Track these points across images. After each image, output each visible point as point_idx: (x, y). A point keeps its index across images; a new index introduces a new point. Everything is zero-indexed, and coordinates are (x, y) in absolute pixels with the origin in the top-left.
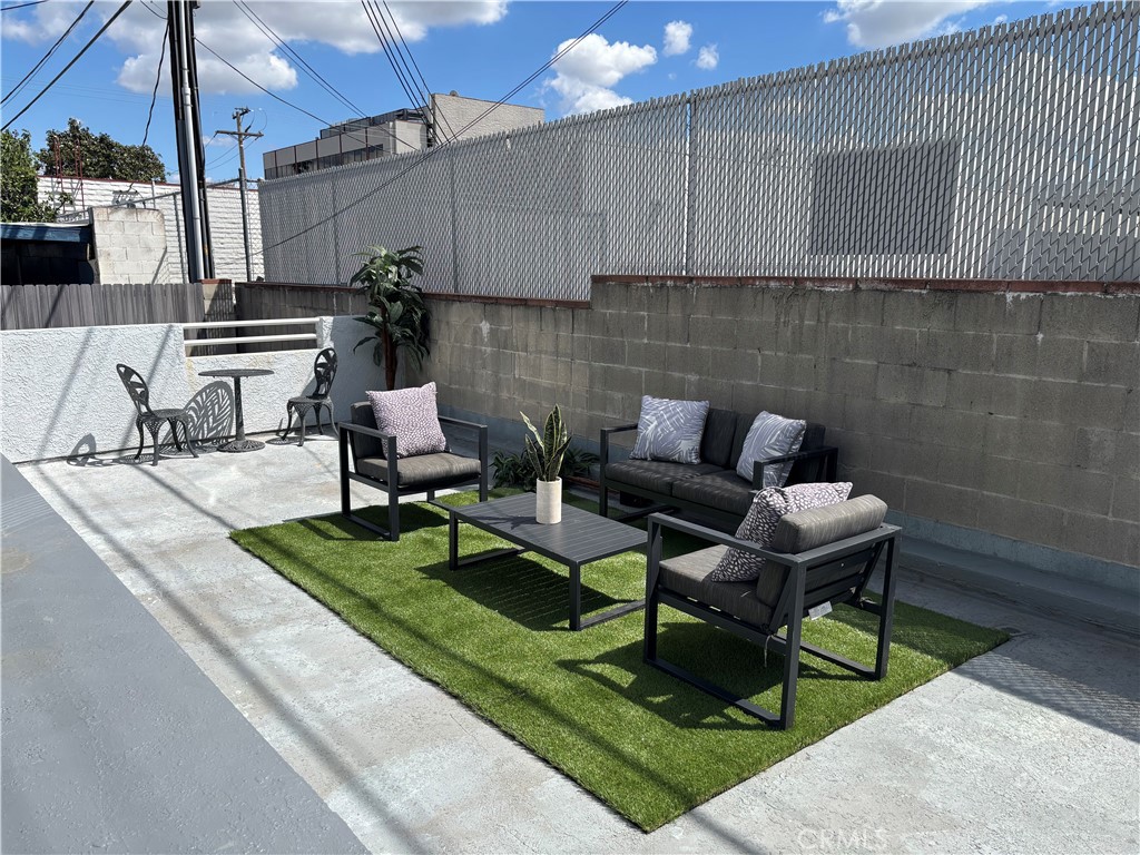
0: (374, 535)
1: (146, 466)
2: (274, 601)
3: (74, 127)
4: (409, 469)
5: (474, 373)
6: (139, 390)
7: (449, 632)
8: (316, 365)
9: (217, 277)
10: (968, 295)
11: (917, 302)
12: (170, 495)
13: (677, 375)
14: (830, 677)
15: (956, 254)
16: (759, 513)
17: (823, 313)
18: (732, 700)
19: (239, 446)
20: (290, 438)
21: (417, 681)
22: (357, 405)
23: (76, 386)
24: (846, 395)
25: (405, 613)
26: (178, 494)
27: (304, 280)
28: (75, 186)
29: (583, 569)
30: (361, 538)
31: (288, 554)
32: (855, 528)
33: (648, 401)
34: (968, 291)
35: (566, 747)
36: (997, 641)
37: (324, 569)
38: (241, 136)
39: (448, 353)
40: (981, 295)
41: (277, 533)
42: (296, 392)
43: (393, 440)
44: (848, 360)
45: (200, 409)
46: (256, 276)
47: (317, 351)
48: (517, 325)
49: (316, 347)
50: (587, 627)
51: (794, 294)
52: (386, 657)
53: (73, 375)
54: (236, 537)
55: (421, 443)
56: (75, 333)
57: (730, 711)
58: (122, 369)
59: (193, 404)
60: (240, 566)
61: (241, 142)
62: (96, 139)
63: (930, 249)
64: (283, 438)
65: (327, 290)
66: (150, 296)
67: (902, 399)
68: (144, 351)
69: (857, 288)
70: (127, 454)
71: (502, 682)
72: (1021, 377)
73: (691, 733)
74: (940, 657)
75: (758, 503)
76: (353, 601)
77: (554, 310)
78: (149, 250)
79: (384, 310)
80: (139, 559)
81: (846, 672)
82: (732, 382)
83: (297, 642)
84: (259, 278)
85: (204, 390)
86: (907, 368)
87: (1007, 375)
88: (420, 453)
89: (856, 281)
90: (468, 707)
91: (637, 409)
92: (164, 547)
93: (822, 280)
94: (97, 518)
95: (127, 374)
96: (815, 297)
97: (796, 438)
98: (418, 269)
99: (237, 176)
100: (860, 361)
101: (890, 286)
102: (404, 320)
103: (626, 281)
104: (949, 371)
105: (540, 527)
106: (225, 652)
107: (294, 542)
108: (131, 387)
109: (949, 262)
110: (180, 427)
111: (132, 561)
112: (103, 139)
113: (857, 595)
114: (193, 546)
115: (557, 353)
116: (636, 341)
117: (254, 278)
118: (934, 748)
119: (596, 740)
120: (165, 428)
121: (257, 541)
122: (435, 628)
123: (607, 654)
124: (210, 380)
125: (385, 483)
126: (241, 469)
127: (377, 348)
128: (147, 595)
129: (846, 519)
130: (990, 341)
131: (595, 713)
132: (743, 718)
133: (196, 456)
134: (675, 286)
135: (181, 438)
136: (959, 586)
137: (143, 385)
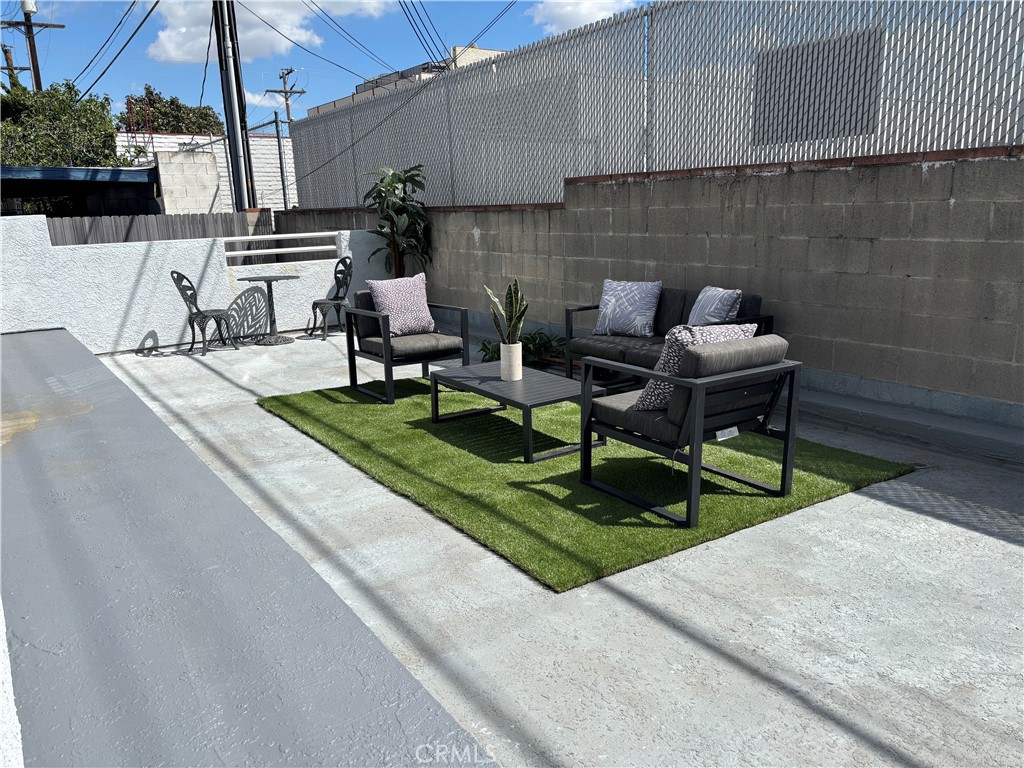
0: (374, 400)
1: (198, 356)
2: (286, 445)
3: (149, 92)
4: (401, 344)
5: (468, 275)
6: (189, 293)
7: (424, 463)
8: (336, 272)
9: (259, 207)
10: (888, 168)
11: (843, 178)
12: (214, 376)
13: (638, 262)
14: (741, 494)
15: (882, 133)
16: (669, 348)
17: (761, 196)
18: (648, 508)
19: (273, 340)
20: (316, 335)
21: (393, 496)
22: (359, 292)
23: (141, 291)
24: (781, 270)
25: (392, 451)
26: (220, 375)
27: (330, 205)
28: (146, 140)
29: (535, 411)
30: (364, 402)
31: (303, 413)
32: (755, 360)
33: (609, 283)
34: (888, 165)
35: (501, 535)
36: (901, 472)
37: (329, 422)
38: (287, 94)
39: (447, 259)
40: (899, 168)
41: (296, 400)
42: (322, 294)
43: (386, 318)
44: (783, 237)
45: (241, 310)
46: (292, 205)
47: (337, 260)
48: (505, 230)
49: (336, 257)
50: (538, 461)
51: (736, 181)
52: (371, 481)
53: (138, 281)
54: (262, 403)
55: (412, 324)
56: (138, 247)
57: (647, 515)
58: (175, 275)
59: (234, 306)
60: (262, 422)
61: (287, 99)
62: (167, 102)
63: (858, 131)
64: (311, 335)
65: (348, 211)
66: (204, 223)
67: (830, 269)
68: (194, 262)
69: (790, 171)
70: (183, 347)
71: (461, 495)
72: (936, 240)
73: (610, 529)
74: (844, 481)
75: (669, 339)
76: (350, 442)
77: (533, 212)
78: (205, 187)
79: (393, 224)
80: (184, 417)
81: (756, 491)
82: (685, 265)
83: (302, 471)
84: (294, 207)
85: (243, 294)
86: (834, 240)
87: (923, 239)
88: (412, 333)
89: (790, 164)
90: (430, 511)
91: (599, 292)
92: (204, 410)
93: (761, 167)
94: (156, 391)
95: (179, 278)
96: (754, 182)
97: (732, 306)
98: (421, 185)
99: (273, 118)
100: (794, 237)
101: (819, 166)
102: (410, 231)
103: (593, 181)
104: (872, 240)
105: (503, 383)
106: (244, 477)
107: (309, 406)
108: (183, 290)
109: (876, 141)
110: (224, 326)
111: (179, 418)
112: (173, 102)
113: (764, 423)
114: (227, 410)
115: (536, 251)
116: (603, 234)
117: (290, 206)
118: (819, 543)
119: (530, 532)
120: (211, 325)
121: (280, 406)
122: (414, 460)
123: (552, 477)
124: (247, 285)
125: (382, 357)
126: (273, 358)
127: (388, 257)
128: (188, 441)
129: (746, 351)
130: (908, 209)
131: (533, 516)
132: (654, 519)
133: (237, 349)
134: (635, 182)
135: (225, 335)
136: (878, 432)
137: (192, 288)
